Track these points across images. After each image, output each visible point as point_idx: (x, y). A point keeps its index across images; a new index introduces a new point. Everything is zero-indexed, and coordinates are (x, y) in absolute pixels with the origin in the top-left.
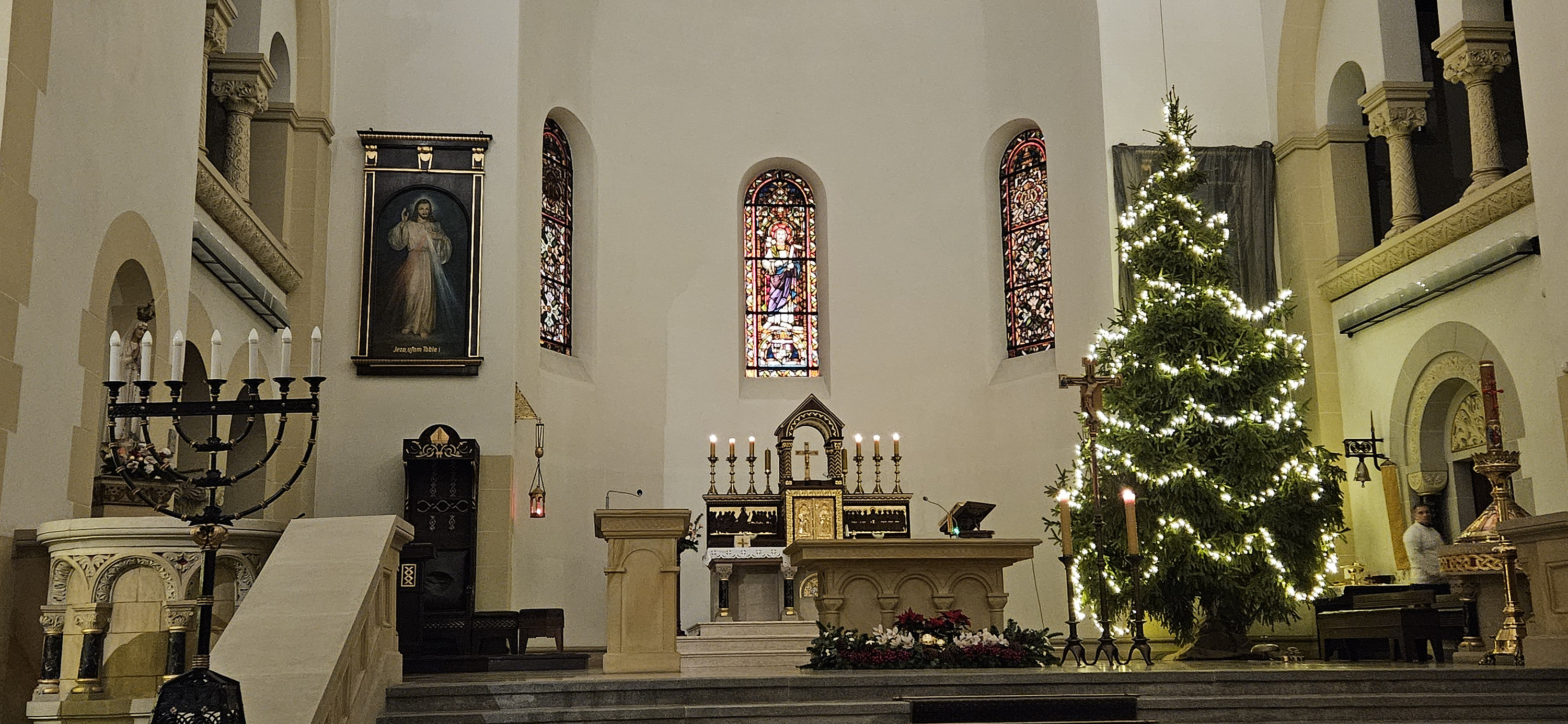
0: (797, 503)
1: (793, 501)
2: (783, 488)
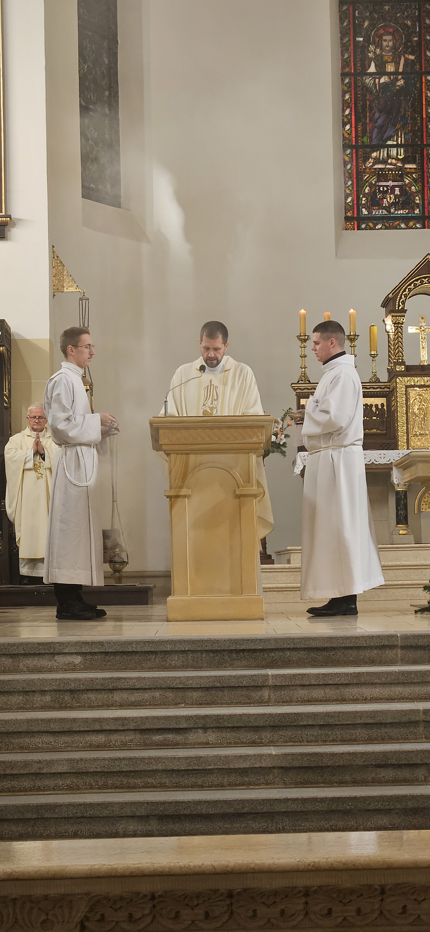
0: (413, 393)
1: (406, 391)
2: (393, 375)
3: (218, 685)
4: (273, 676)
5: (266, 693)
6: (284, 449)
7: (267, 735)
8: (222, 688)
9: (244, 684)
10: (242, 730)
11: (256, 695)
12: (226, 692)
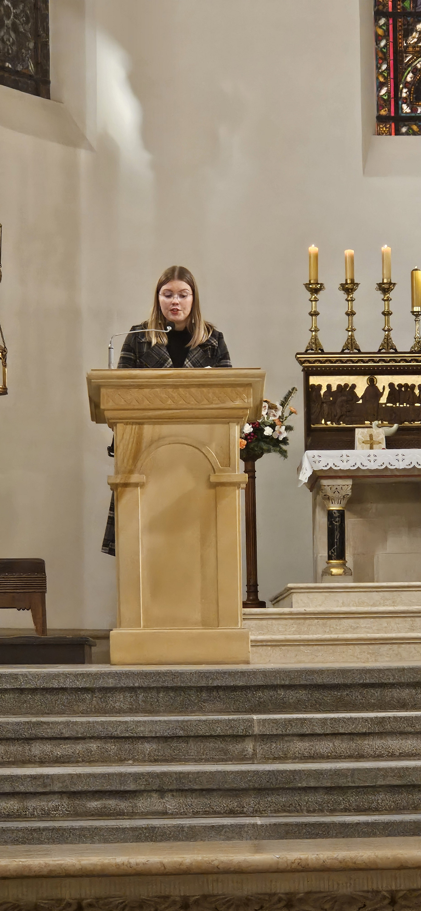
3: (181, 733)
4: (259, 721)
5: (249, 746)
6: (284, 447)
7: (250, 802)
8: (186, 738)
9: (219, 731)
10: (215, 794)
11: (235, 748)
12: (192, 744)
